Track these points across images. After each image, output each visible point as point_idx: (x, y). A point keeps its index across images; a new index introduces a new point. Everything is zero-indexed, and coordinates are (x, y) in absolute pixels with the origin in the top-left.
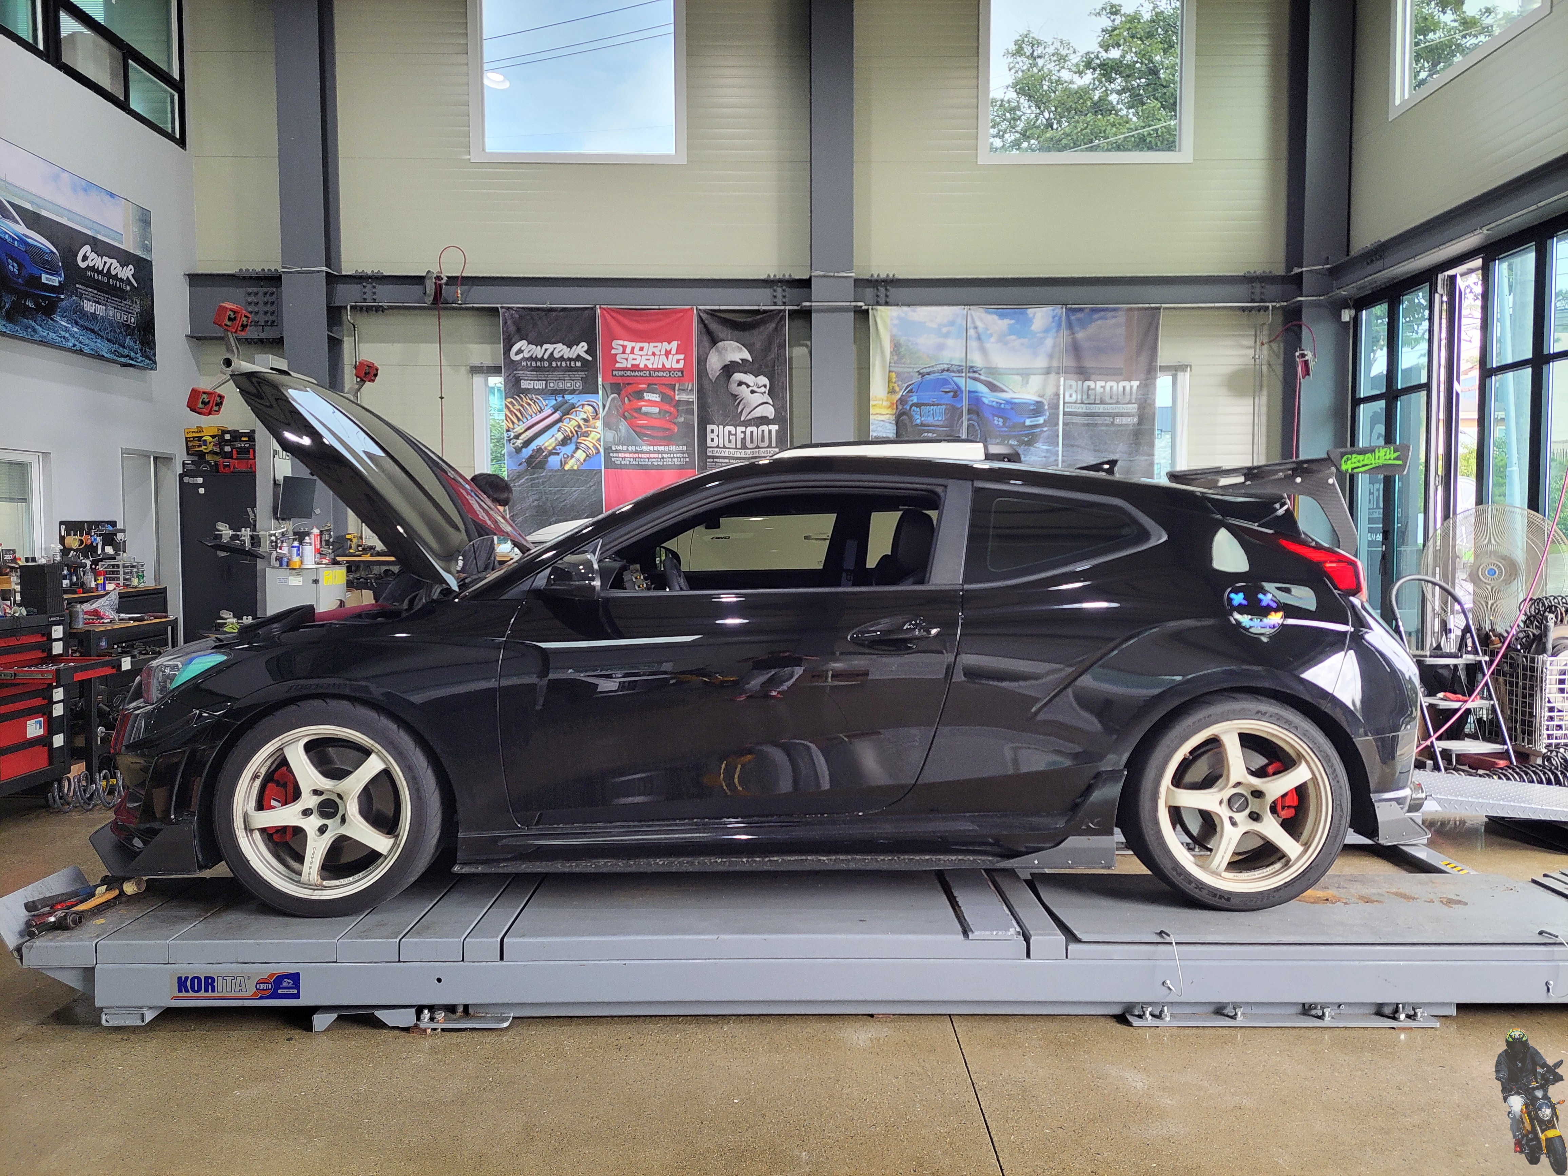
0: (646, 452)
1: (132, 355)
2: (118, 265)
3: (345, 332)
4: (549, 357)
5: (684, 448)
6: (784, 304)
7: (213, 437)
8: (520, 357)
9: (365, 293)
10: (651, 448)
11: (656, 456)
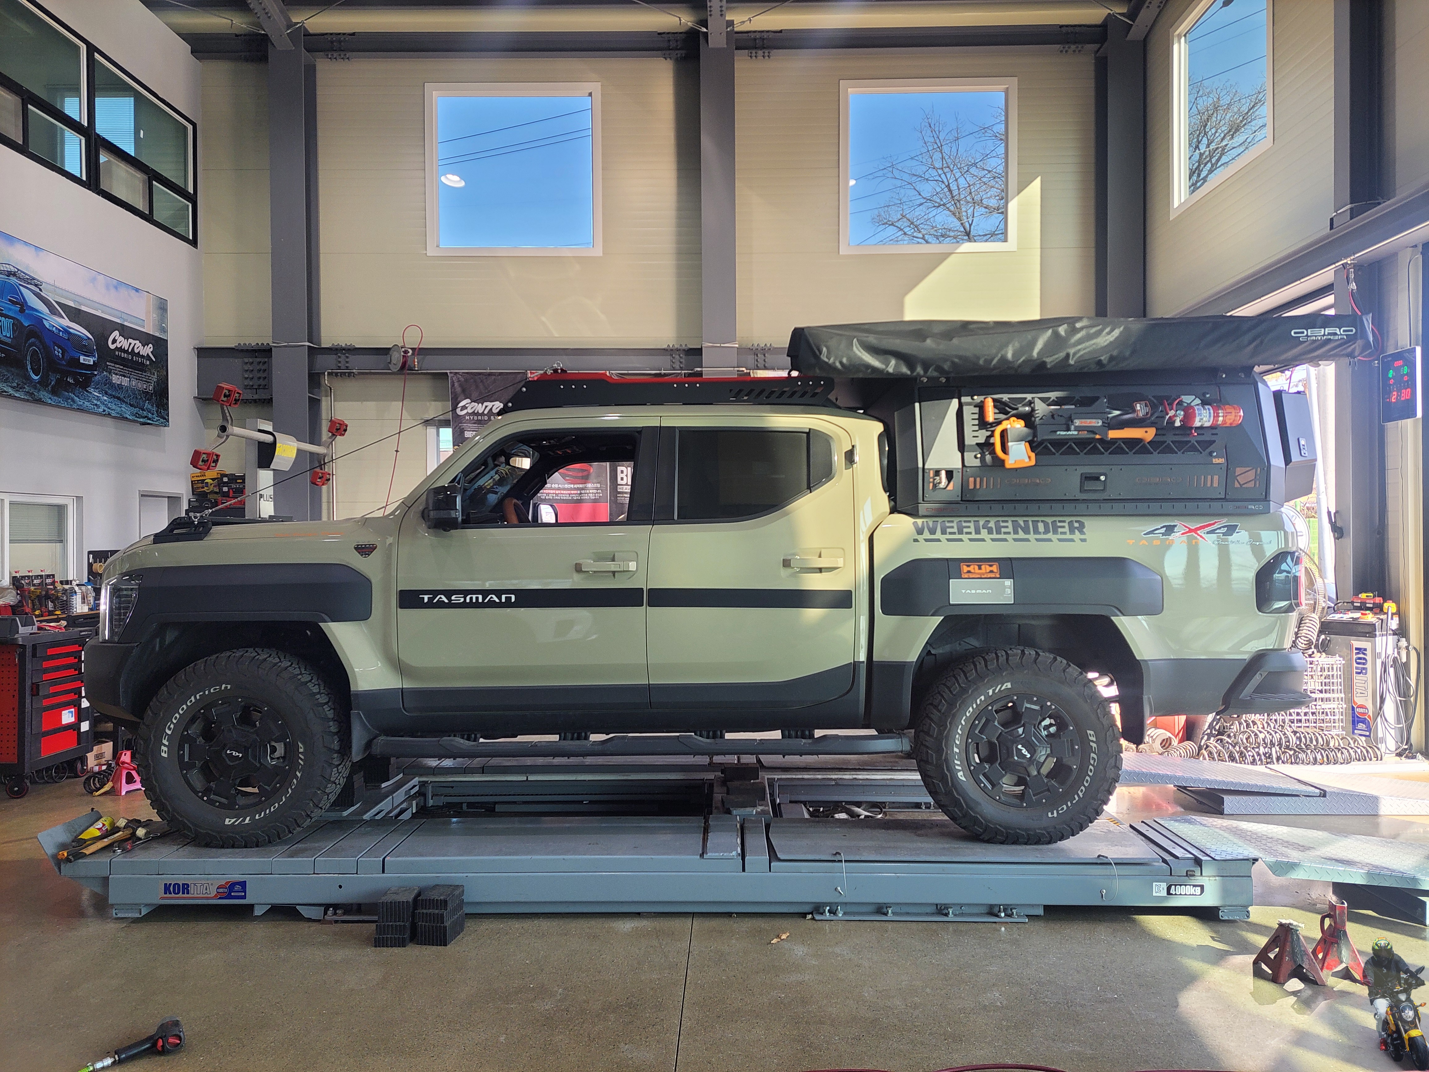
0: (568, 489)
1: (150, 415)
2: (140, 344)
3: (323, 393)
4: (488, 412)
5: (599, 486)
6: (681, 369)
7: (213, 479)
8: (464, 412)
9: (340, 362)
10: (572, 486)
11: (575, 492)
